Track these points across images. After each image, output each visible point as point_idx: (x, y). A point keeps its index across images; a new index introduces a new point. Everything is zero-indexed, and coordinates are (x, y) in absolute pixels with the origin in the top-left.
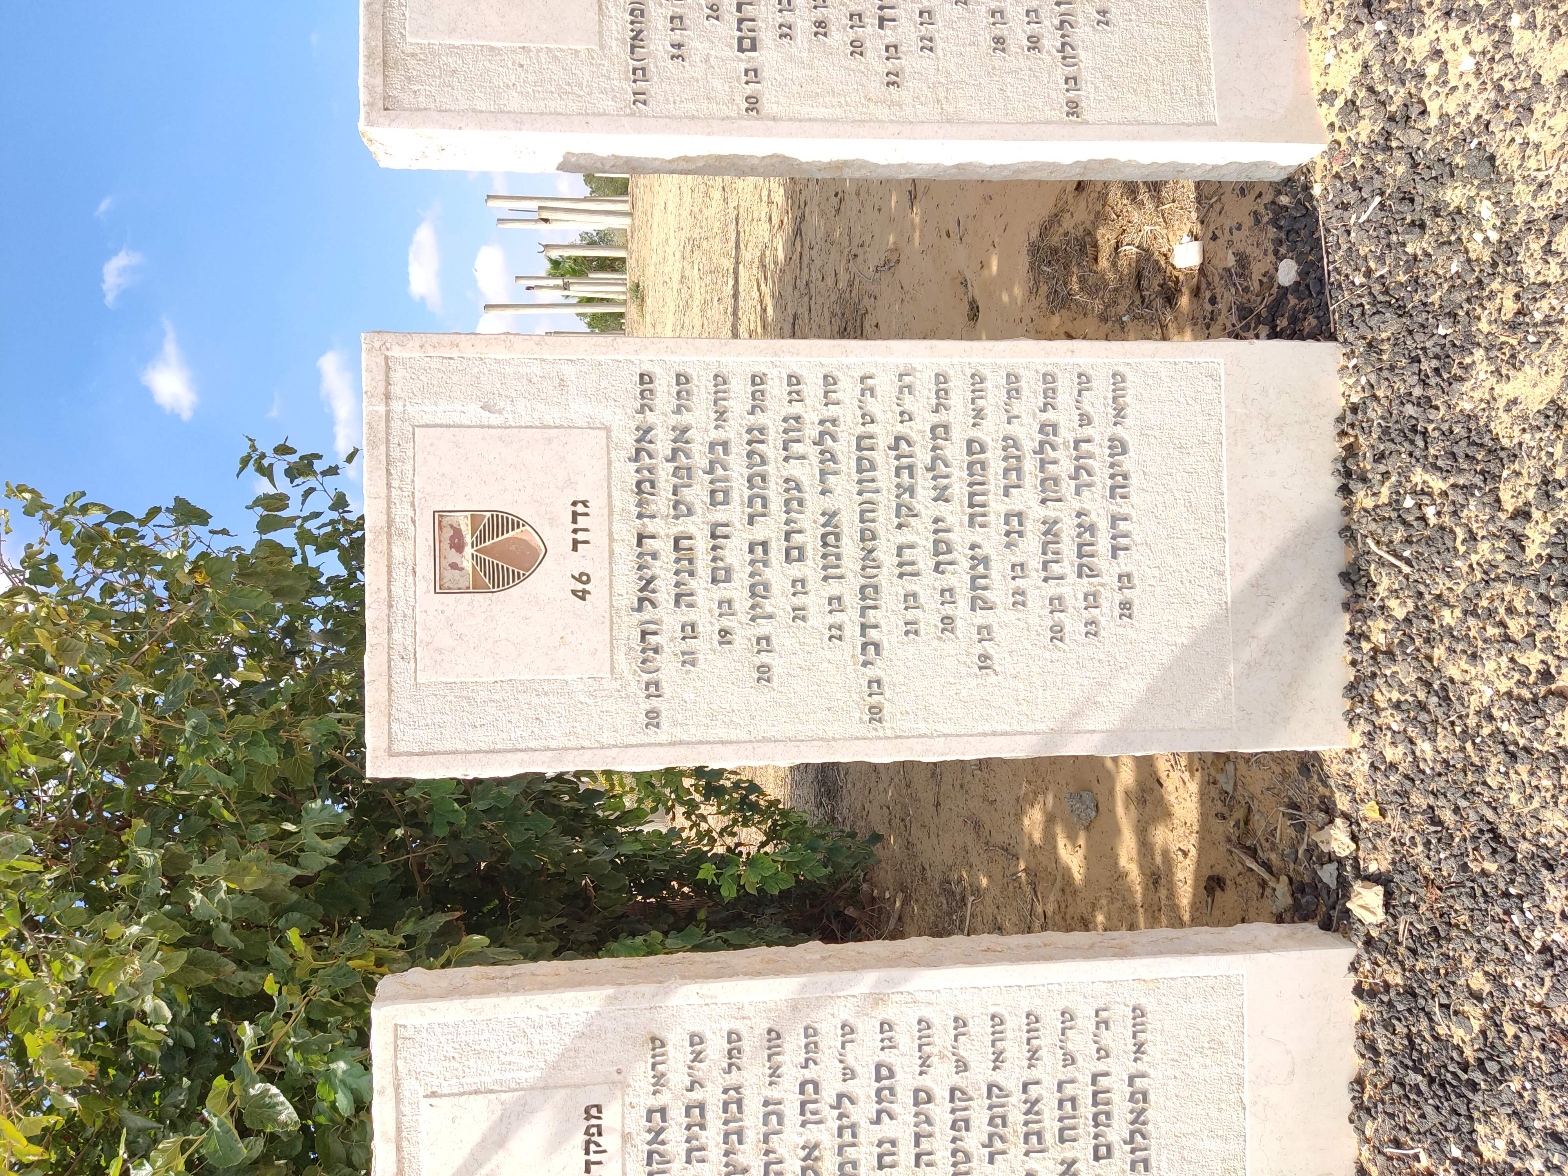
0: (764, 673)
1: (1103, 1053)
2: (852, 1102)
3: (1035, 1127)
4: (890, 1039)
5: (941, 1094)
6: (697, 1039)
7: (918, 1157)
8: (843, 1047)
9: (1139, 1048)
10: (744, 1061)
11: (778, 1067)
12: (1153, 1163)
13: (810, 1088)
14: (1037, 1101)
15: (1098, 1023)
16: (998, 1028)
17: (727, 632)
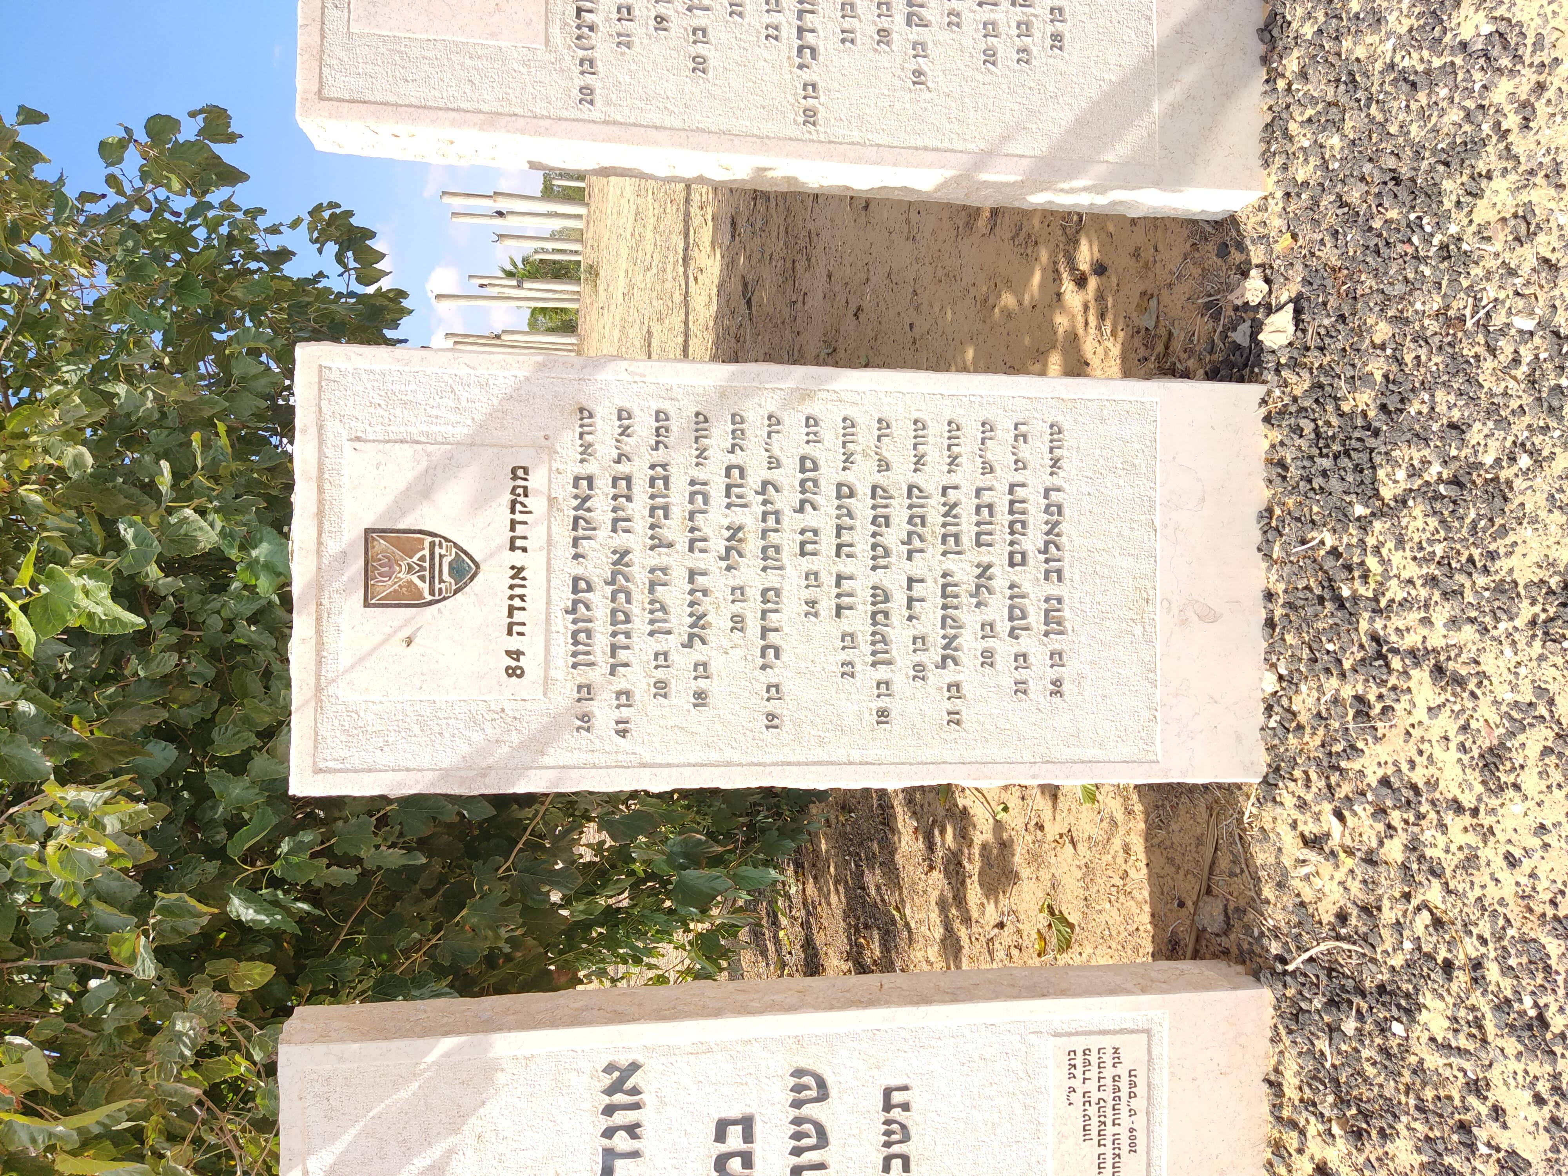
0: (699, 64)
1: (1020, 465)
2: (777, 490)
3: (952, 529)
4: (815, 434)
5: (863, 490)
6: (625, 415)
7: (839, 547)
8: (769, 437)
9: (1056, 463)
10: (671, 440)
11: (705, 450)
12: (1066, 574)
13: (736, 472)
14: (955, 505)
15: (1016, 436)
16: (920, 433)
17: (663, 19)
